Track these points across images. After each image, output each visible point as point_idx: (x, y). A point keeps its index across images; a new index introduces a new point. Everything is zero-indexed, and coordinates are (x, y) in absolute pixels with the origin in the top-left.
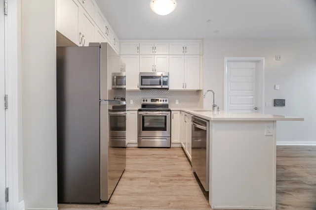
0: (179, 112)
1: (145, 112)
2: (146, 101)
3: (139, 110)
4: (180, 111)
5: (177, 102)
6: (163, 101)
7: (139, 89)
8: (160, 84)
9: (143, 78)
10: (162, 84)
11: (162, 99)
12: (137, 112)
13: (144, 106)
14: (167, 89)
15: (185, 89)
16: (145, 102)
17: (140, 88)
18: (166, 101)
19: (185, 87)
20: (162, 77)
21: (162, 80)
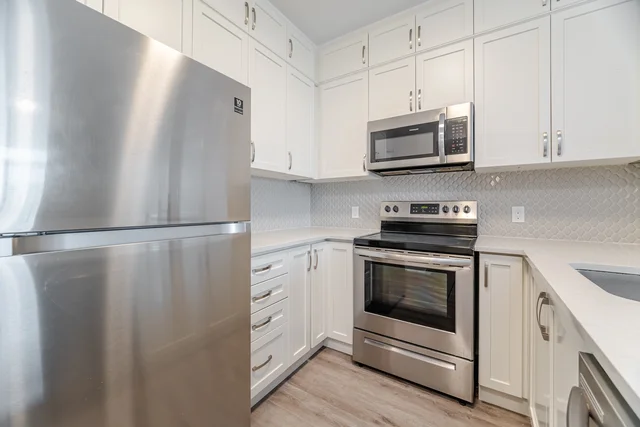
0: (517, 265)
2: (396, 209)
4: (523, 257)
5: (518, 217)
6: (456, 210)
7: (366, 173)
8: (436, 153)
9: (377, 137)
10: (442, 150)
11: (450, 206)
12: (351, 246)
13: (387, 226)
14: (468, 167)
15: (556, 159)
16: (392, 214)
17: (372, 171)
19: (555, 150)
20: (441, 126)
21: (441, 134)
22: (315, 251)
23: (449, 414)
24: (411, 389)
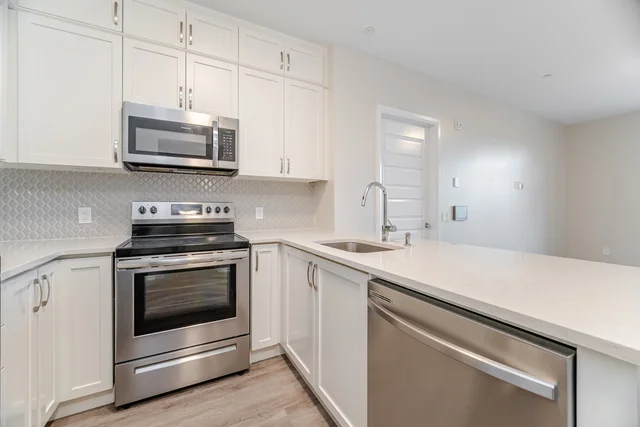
0: (275, 249)
1: (147, 260)
3: (121, 253)
4: (280, 244)
5: (259, 215)
6: (218, 211)
7: (119, 165)
8: (209, 156)
9: (136, 124)
11: (213, 207)
12: (109, 259)
13: (141, 230)
14: (232, 172)
15: (287, 176)
16: (148, 217)
17: (125, 163)
18: (226, 210)
19: (286, 170)
20: (216, 132)
21: (215, 139)
22: (44, 277)
23: (237, 388)
24: (197, 392)
